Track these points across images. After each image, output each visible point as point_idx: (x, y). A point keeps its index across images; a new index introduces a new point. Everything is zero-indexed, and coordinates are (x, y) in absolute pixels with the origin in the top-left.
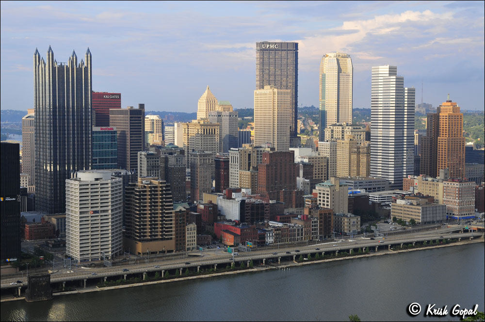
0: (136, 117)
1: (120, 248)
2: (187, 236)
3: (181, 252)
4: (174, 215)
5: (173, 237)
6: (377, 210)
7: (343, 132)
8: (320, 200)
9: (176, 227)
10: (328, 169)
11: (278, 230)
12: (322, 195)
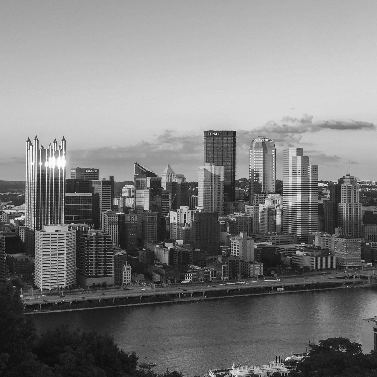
1: (73, 282)
2: (123, 274)
3: (118, 286)
4: (113, 258)
5: (113, 274)
6: (282, 259)
8: (233, 250)
9: (115, 267)
11: (195, 272)
12: (234, 246)
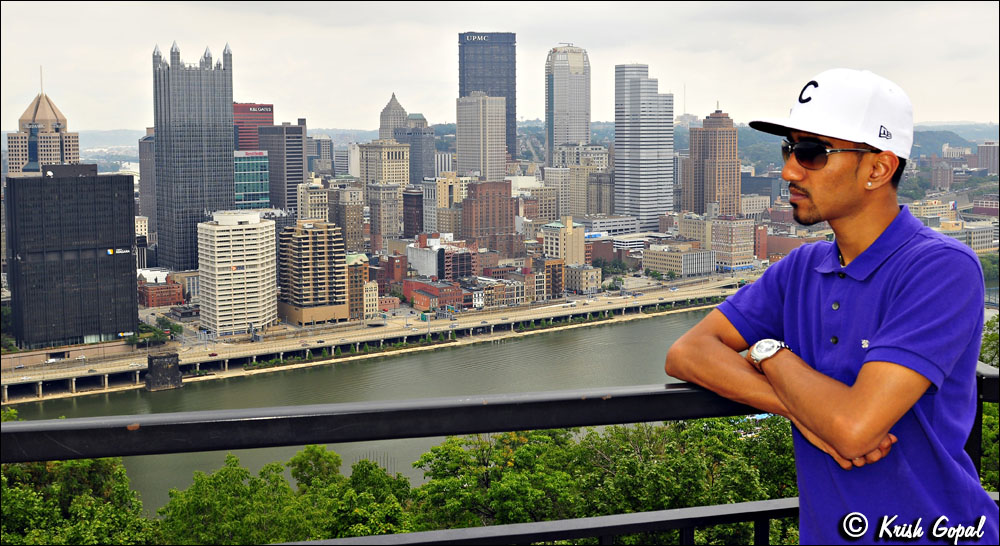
0: (294, 137)
1: (274, 316)
2: (365, 298)
3: (357, 321)
4: (346, 270)
6: (624, 261)
7: (578, 154)
8: (547, 248)
9: (350, 287)
10: (558, 205)
11: (489, 289)
12: (549, 241)
